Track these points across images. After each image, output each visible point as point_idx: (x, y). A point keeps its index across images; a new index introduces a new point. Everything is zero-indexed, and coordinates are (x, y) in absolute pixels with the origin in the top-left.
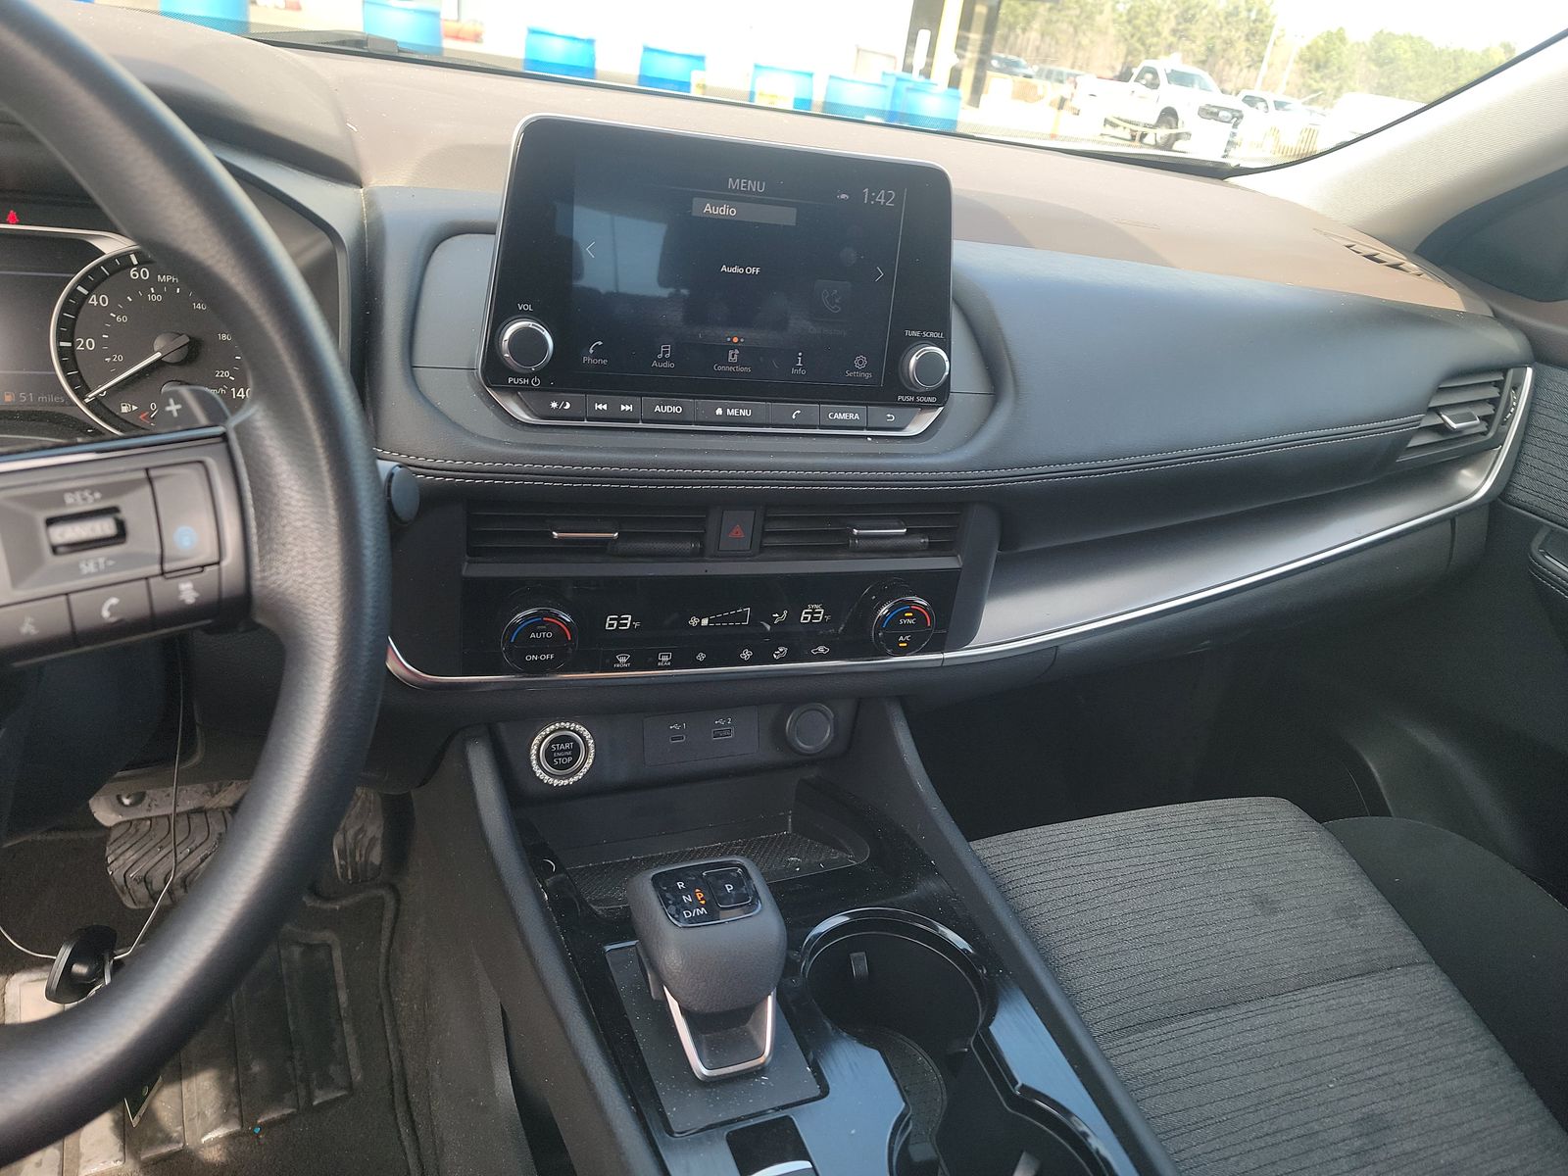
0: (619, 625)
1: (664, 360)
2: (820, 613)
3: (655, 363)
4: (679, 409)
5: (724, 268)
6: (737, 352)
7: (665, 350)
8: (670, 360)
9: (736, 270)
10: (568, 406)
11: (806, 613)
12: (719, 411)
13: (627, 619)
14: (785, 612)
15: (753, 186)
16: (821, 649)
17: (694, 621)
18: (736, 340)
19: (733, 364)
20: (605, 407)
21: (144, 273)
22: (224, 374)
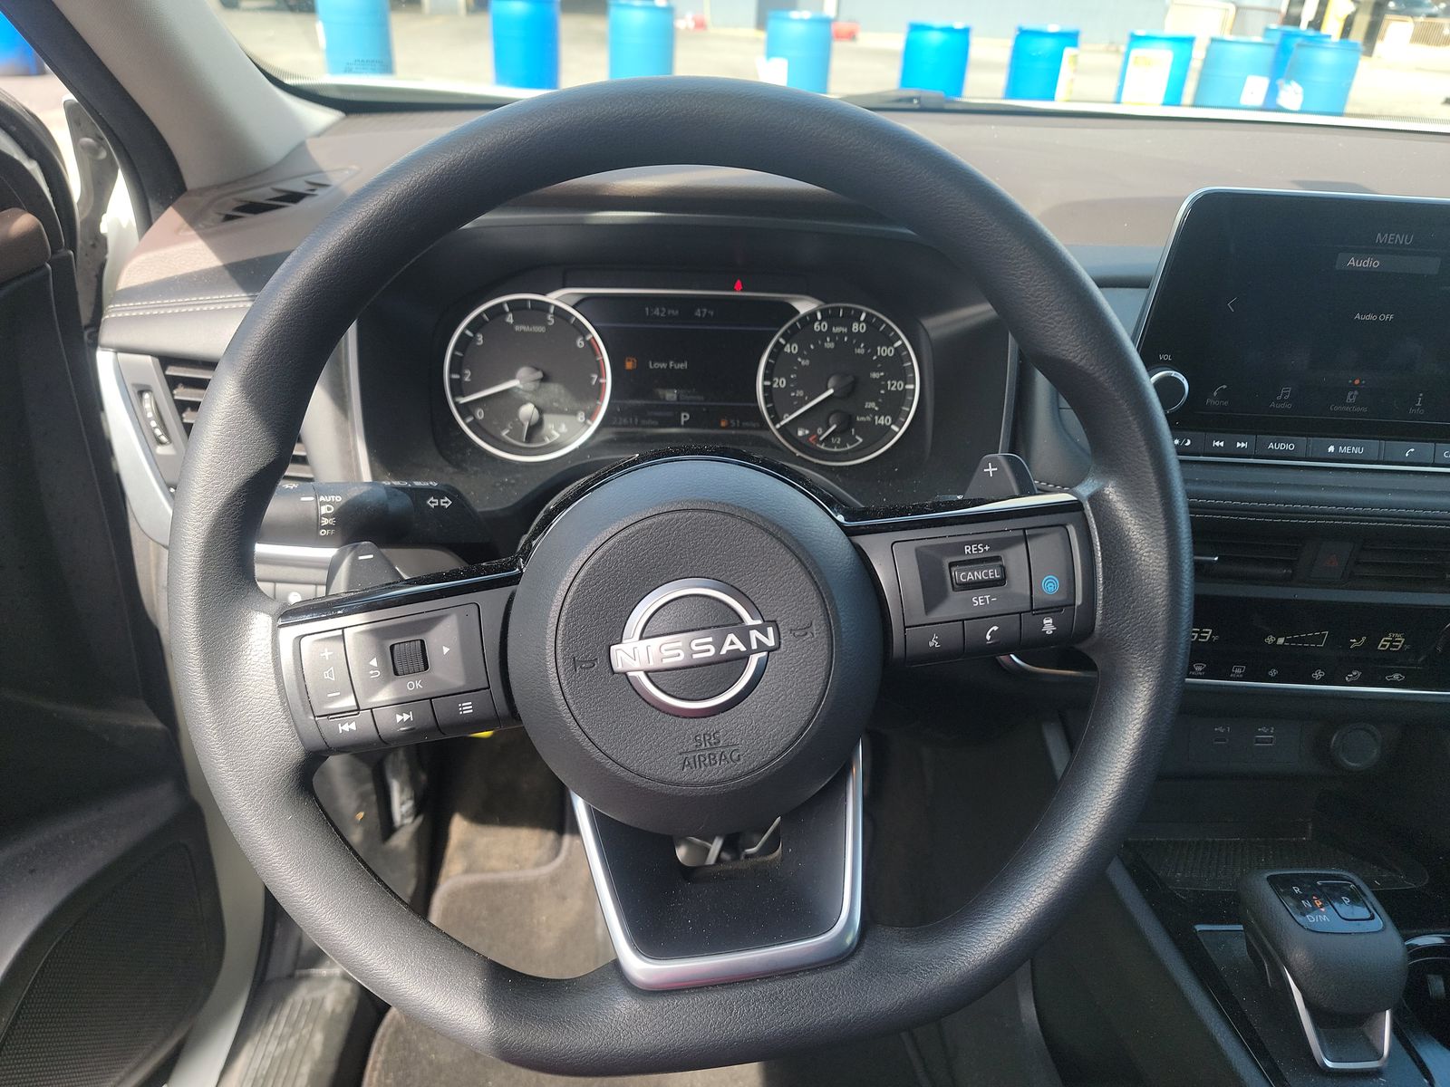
0: (1200, 637)
1: (1282, 401)
2: (1400, 641)
3: (1273, 405)
4: (1291, 447)
5: (1358, 316)
6: (1356, 393)
7: (1286, 391)
8: (1289, 401)
9: (1370, 317)
10: (1189, 443)
11: (1385, 641)
12: (1331, 449)
13: (1207, 632)
14: (1364, 639)
15: (1401, 239)
16: (1396, 677)
17: (1270, 640)
18: (1357, 382)
19: (1350, 405)
20: (1222, 444)
21: (824, 327)
22: (871, 405)
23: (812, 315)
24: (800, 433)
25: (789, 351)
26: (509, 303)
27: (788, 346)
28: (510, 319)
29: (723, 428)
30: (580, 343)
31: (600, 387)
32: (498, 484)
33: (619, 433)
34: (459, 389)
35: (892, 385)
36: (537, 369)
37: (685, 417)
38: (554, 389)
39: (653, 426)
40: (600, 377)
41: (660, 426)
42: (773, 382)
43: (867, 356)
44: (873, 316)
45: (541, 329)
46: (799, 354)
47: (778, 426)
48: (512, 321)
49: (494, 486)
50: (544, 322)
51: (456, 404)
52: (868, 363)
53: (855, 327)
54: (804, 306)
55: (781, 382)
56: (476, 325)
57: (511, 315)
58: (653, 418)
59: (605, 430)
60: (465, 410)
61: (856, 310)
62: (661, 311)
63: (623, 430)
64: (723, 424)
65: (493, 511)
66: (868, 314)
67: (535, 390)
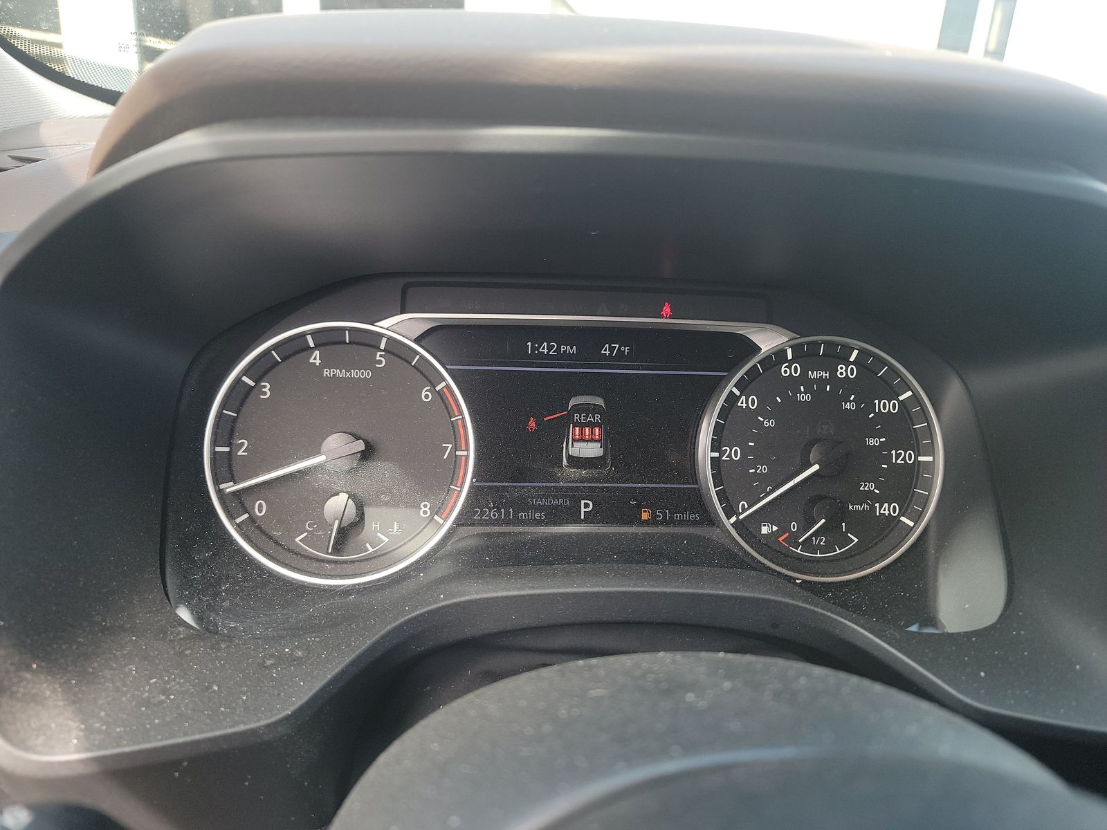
21: (795, 370)
22: (870, 486)
23: (780, 354)
24: (765, 530)
25: (744, 405)
26: (314, 333)
27: (744, 398)
28: (316, 358)
29: (647, 523)
30: (426, 394)
31: (456, 463)
32: (269, 662)
33: (488, 535)
34: (227, 468)
35: (898, 456)
36: (357, 438)
37: (586, 506)
38: (382, 471)
39: (538, 523)
40: (456, 448)
41: (548, 523)
42: (722, 453)
43: (860, 414)
44: (870, 354)
45: (366, 374)
46: (759, 411)
47: (733, 519)
48: (318, 362)
49: (262, 666)
50: (370, 364)
51: (220, 493)
52: (863, 423)
53: (841, 371)
54: (768, 340)
55: (733, 453)
56: (261, 369)
57: (317, 353)
58: (539, 509)
59: (464, 531)
60: (237, 503)
61: (844, 346)
62: (550, 348)
63: (488, 529)
64: (645, 516)
65: (253, 732)
66: (861, 351)
67: (349, 472)
